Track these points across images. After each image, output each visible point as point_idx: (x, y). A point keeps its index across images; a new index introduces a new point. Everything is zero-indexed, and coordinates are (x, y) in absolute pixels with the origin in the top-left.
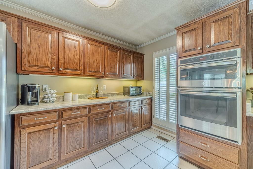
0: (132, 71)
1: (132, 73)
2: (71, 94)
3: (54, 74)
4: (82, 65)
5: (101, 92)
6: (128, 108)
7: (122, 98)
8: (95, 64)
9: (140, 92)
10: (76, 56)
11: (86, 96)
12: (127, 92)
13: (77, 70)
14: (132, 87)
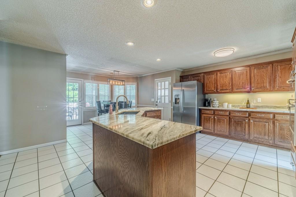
2: (226, 104)
3: (216, 93)
4: (230, 86)
8: (241, 83)
10: (226, 82)
13: (228, 90)
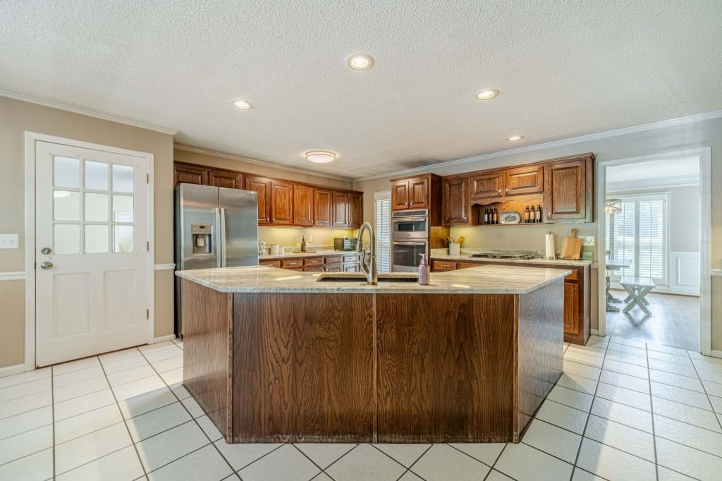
0: (347, 218)
1: (347, 220)
2: (277, 248)
4: (291, 214)
5: (308, 245)
6: (342, 263)
7: (332, 252)
9: (355, 244)
10: (285, 205)
11: (290, 249)
12: (339, 245)
13: (286, 220)
14: (347, 239)
